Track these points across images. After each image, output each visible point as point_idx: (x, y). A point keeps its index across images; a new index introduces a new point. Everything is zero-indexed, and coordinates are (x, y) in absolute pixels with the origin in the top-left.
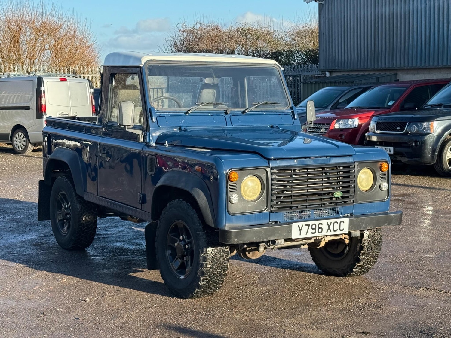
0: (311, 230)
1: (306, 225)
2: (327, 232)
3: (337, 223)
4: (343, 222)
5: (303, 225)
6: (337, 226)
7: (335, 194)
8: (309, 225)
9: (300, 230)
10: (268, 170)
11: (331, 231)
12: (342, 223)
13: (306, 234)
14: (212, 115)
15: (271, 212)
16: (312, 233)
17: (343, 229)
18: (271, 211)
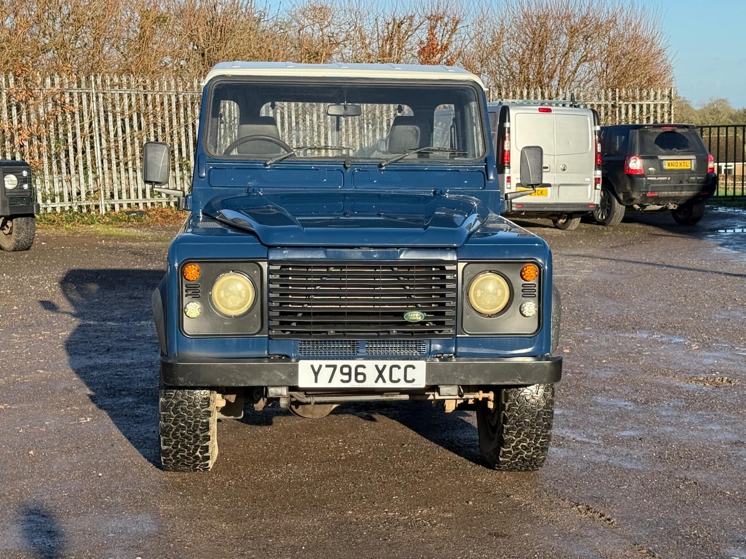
0: (338, 376)
1: (327, 366)
2: (376, 381)
3: (399, 367)
4: (414, 367)
5: (321, 366)
6: (398, 374)
7: (407, 317)
8: (335, 367)
9: (316, 374)
10: (264, 265)
11: (384, 381)
12: (409, 369)
13: (330, 381)
14: (317, 170)
15: (270, 338)
16: (343, 381)
17: (413, 380)
18: (269, 335)
